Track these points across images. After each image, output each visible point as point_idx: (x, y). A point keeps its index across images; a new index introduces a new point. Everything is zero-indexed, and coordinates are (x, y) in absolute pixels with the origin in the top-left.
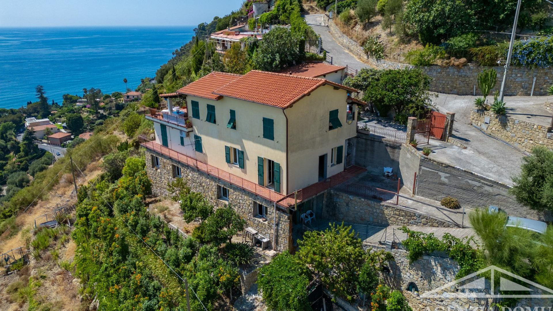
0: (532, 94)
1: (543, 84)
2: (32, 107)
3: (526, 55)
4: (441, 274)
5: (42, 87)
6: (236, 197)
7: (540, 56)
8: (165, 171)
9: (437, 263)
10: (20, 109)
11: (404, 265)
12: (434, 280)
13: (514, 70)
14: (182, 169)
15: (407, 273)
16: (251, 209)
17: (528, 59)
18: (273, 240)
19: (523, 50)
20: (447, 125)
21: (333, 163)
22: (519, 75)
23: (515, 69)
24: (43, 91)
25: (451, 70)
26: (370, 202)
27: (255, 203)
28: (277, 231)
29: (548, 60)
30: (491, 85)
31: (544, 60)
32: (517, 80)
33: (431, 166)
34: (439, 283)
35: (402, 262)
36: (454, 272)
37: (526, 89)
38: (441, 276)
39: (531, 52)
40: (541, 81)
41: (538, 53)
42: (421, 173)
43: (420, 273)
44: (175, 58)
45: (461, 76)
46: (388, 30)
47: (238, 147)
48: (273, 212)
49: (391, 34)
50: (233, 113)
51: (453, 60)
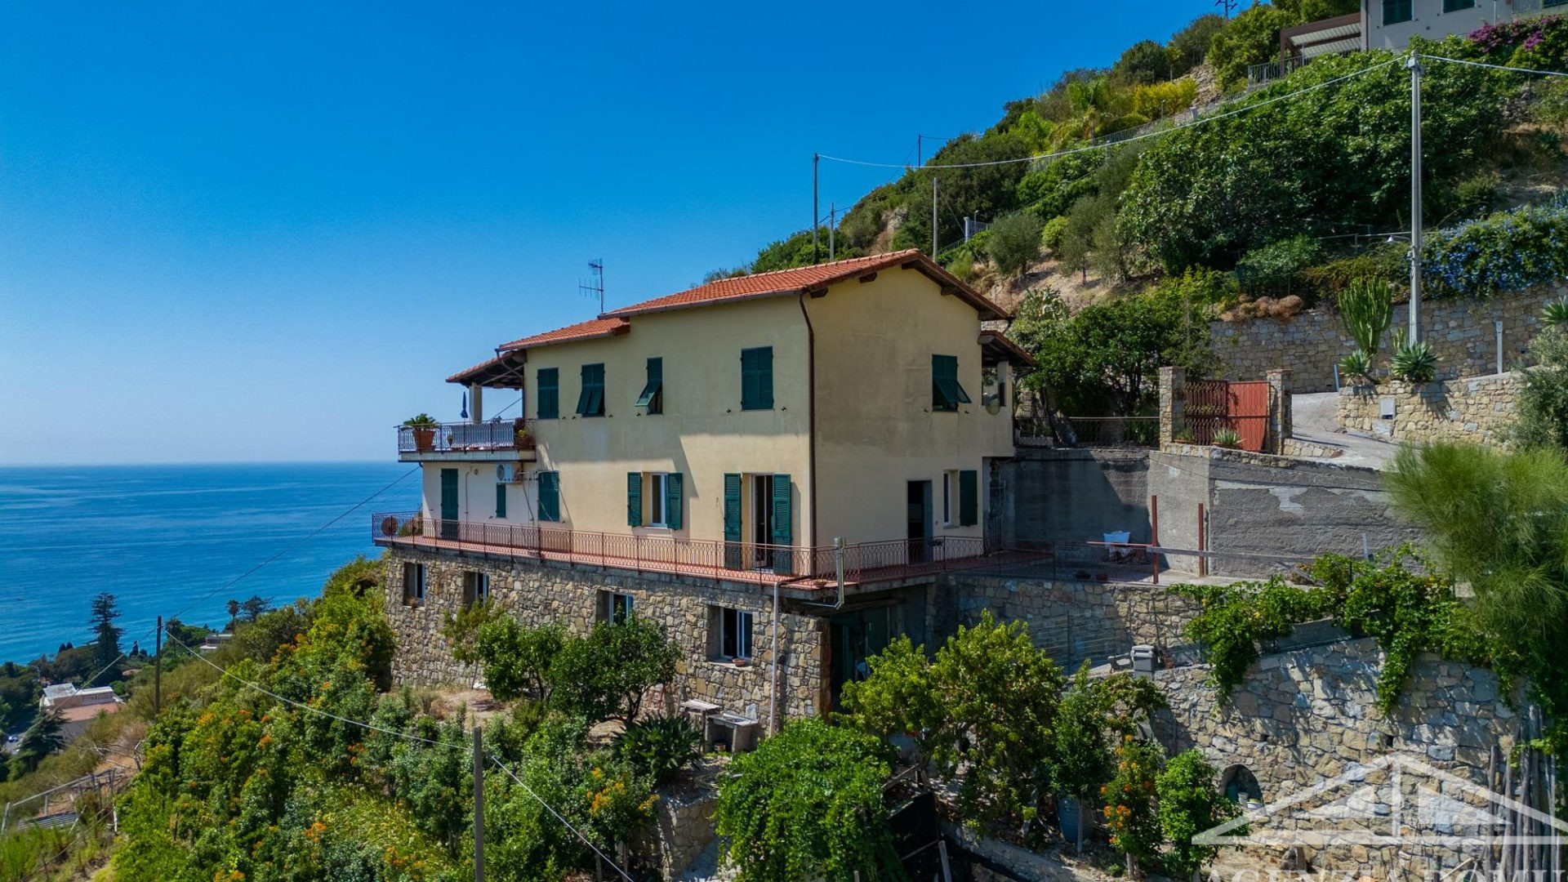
0: (1500, 368)
1: (1526, 336)
2: (71, 657)
3: (1463, 263)
4: (1326, 703)
5: (111, 597)
6: (654, 612)
7: (1501, 261)
8: (441, 601)
9: (1308, 669)
10: (34, 663)
11: (1199, 715)
12: (1306, 731)
13: (1437, 313)
14: (493, 578)
15: (1215, 741)
16: (701, 637)
17: (1469, 272)
18: (770, 718)
19: (1452, 252)
20: (1275, 405)
21: (950, 522)
22: (1452, 324)
23: (1440, 309)
24: (111, 610)
25: (1262, 329)
26: (1069, 587)
27: (714, 610)
28: (782, 683)
29: (1523, 267)
30: (1381, 322)
31: (1514, 270)
32: (1450, 337)
33: (1243, 476)
34: (1325, 735)
35: (1194, 705)
36: (1368, 680)
37: (1481, 357)
38: (1329, 711)
39: (1474, 255)
40: (1519, 330)
41: (1493, 254)
42: (1216, 503)
43: (1258, 724)
45: (1293, 343)
46: (1078, 278)
47: (666, 466)
48: (768, 624)
49: (1087, 285)
50: (655, 367)
51: (1263, 303)
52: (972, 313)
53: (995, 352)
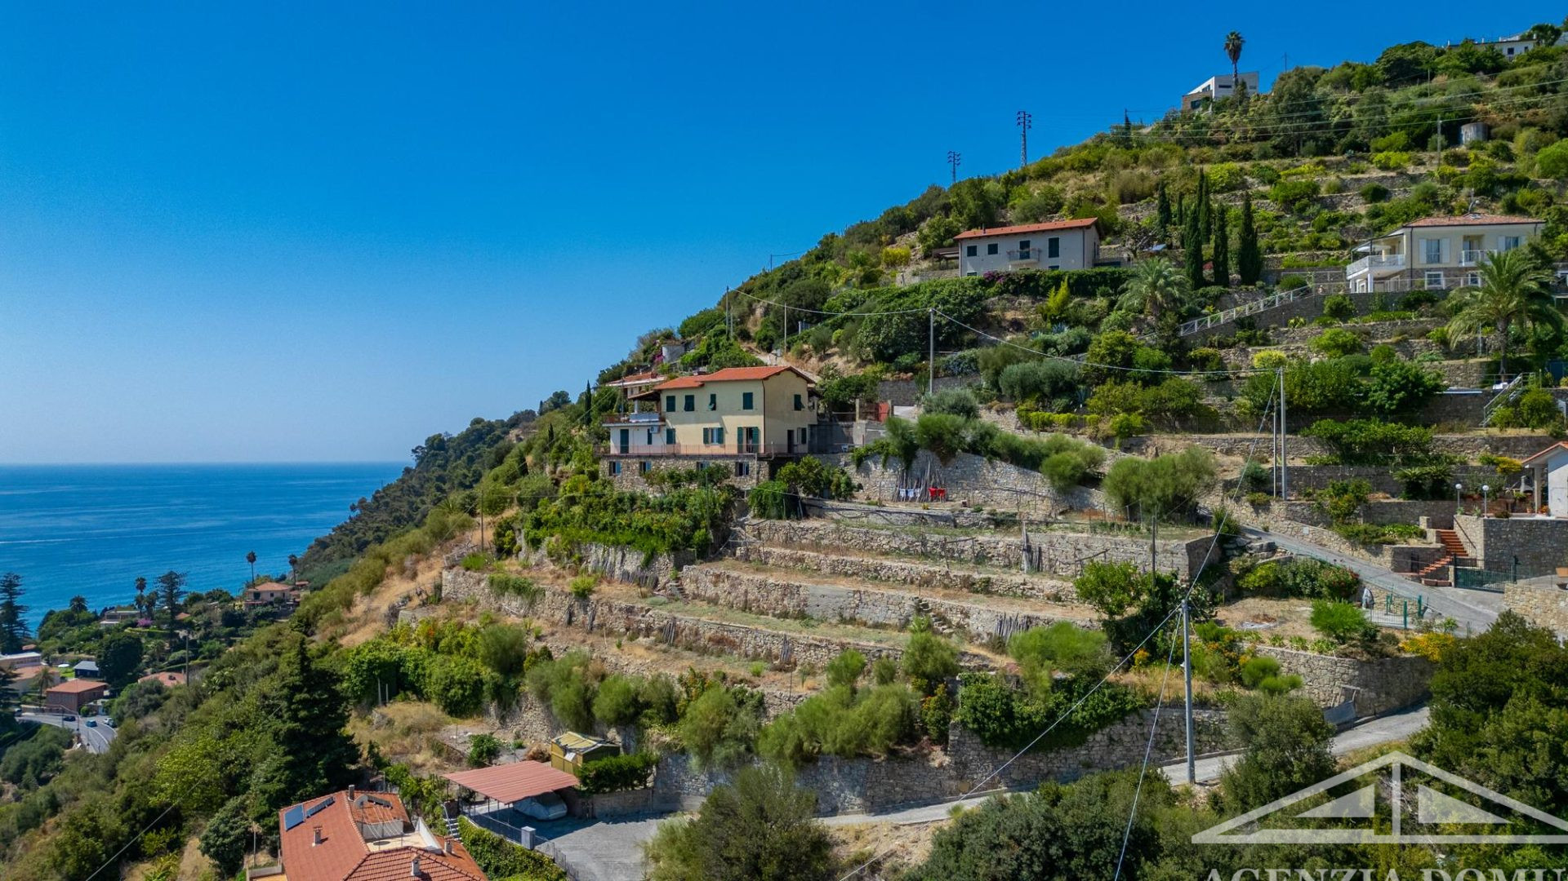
6: (717, 464)
11: (852, 474)
14: (651, 460)
15: (855, 478)
18: (755, 488)
20: (890, 409)
21: (799, 442)
24: (19, 590)
25: (901, 384)
27: (736, 463)
28: (758, 479)
35: (851, 472)
38: (874, 469)
44: (358, 518)
46: (845, 359)
47: (717, 425)
48: (754, 464)
49: (848, 362)
50: (713, 397)
51: (902, 375)
52: (804, 382)
53: (812, 393)
